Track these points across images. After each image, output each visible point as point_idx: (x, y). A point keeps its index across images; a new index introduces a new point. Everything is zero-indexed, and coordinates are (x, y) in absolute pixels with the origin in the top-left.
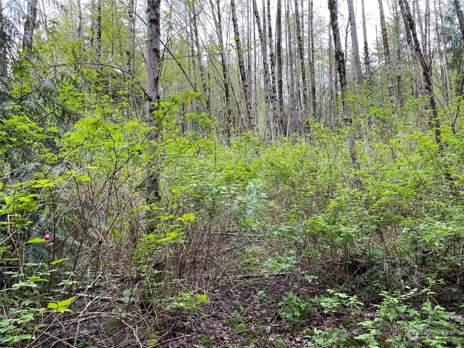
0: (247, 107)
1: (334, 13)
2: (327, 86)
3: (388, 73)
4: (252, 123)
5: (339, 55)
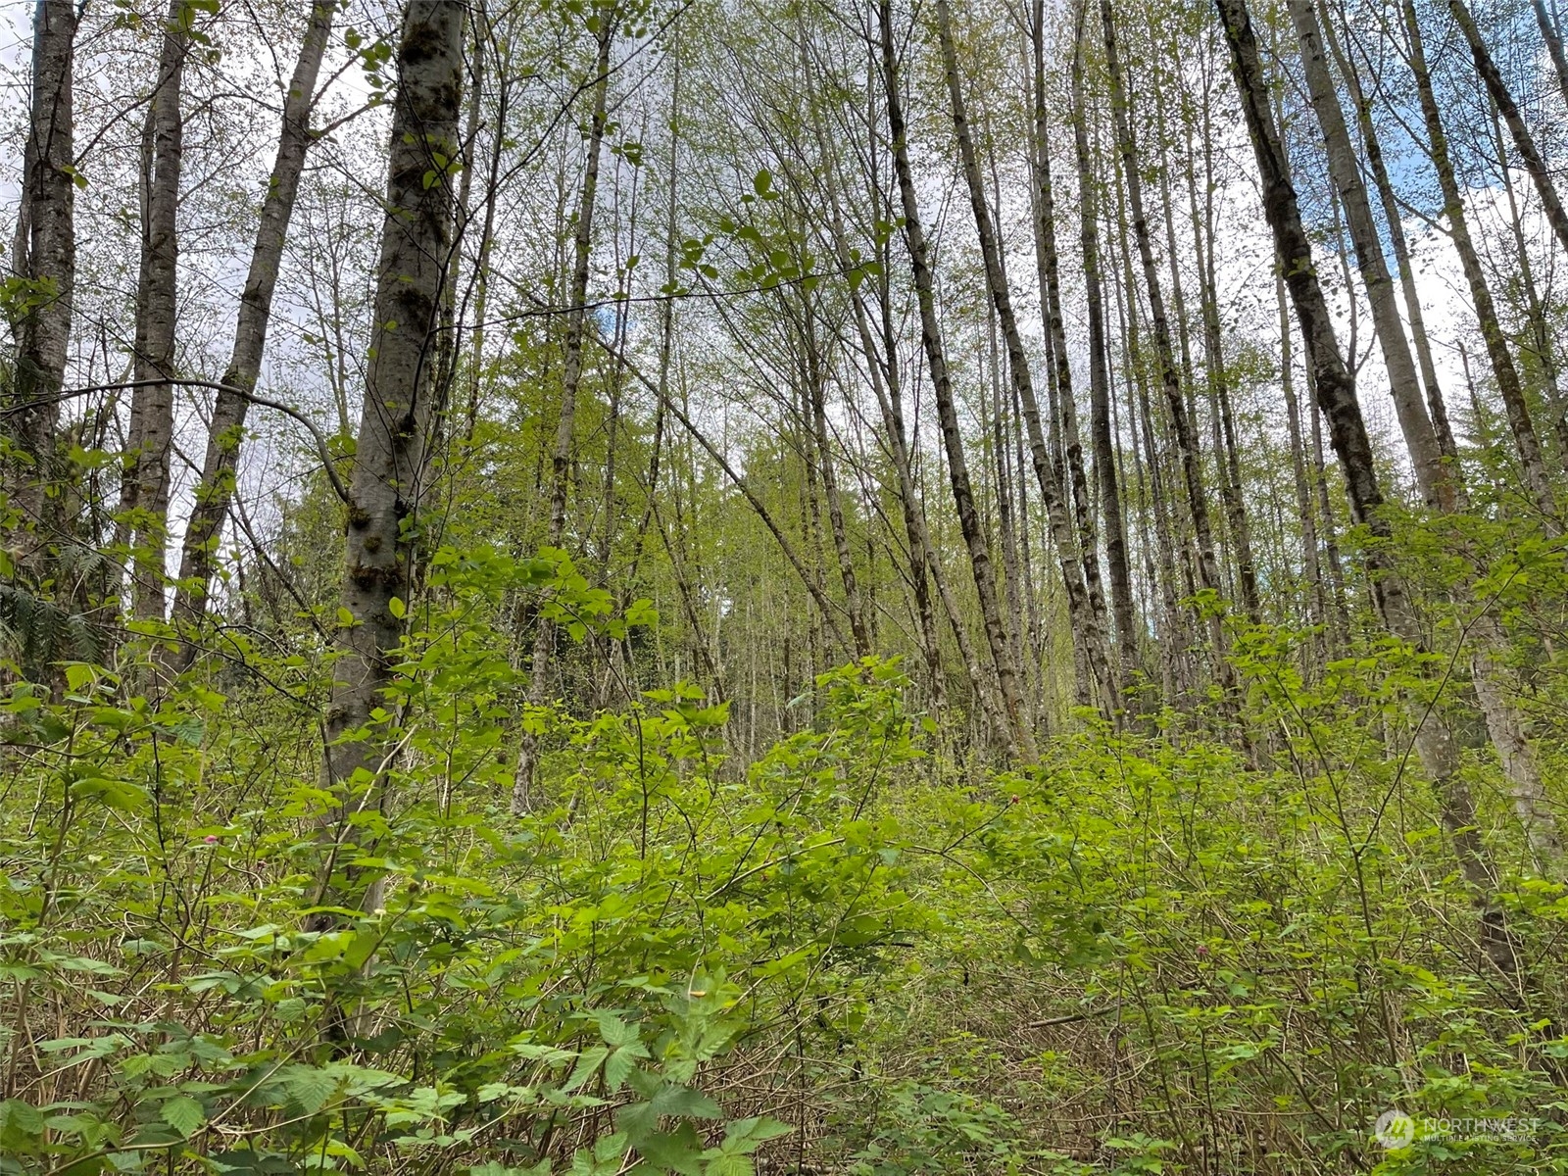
0: (989, 632)
1: (1291, 232)
4: (1010, 691)
5: (1332, 389)
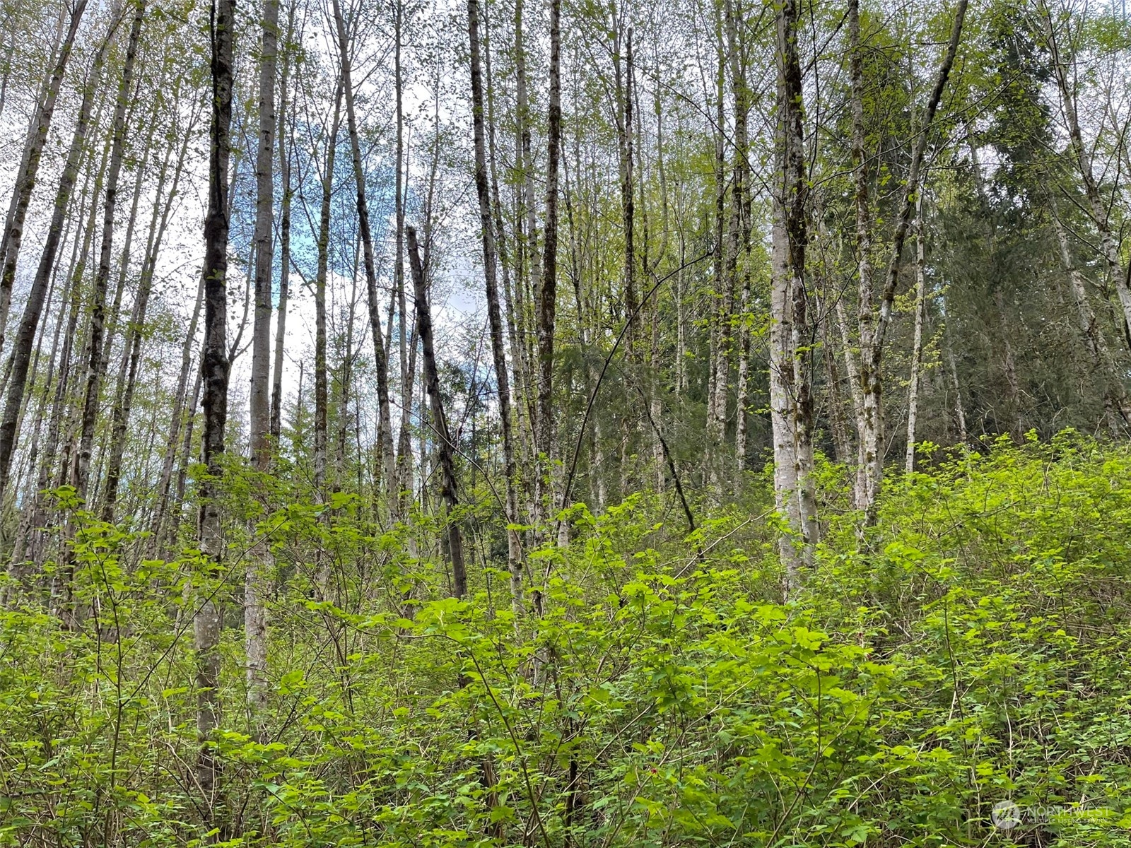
1: (218, 250)
2: (154, 480)
3: (319, 470)
5: (214, 365)
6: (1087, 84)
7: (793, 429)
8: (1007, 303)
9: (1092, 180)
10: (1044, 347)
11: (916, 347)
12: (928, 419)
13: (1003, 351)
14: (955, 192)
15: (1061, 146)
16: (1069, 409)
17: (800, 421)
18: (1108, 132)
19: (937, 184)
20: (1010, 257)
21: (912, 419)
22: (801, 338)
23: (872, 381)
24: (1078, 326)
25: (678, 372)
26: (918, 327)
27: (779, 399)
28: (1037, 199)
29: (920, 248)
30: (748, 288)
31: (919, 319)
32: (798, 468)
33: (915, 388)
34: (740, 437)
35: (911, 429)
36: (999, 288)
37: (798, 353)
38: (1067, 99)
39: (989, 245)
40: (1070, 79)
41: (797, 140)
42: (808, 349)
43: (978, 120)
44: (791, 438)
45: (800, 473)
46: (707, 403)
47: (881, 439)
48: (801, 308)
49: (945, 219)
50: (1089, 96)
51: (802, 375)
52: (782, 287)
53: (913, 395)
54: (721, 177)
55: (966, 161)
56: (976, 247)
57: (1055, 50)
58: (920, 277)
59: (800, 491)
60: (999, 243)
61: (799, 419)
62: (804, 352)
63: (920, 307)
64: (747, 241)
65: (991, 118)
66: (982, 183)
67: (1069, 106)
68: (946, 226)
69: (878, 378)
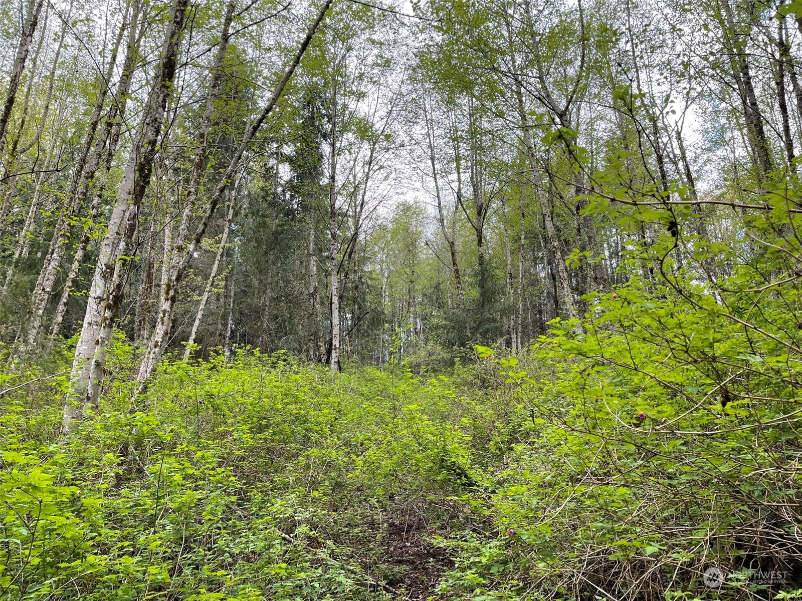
6: (346, 151)
7: (102, 313)
8: (274, 263)
9: (334, 208)
10: (287, 296)
11: (212, 275)
12: (209, 324)
13: (264, 292)
14: (261, 184)
15: (325, 181)
16: (291, 337)
17: (109, 309)
18: (350, 183)
19: (252, 175)
20: (282, 236)
21: (197, 323)
22: (126, 249)
23: (172, 293)
24: (307, 289)
25: (21, 242)
26: (217, 262)
27: (98, 287)
28: (305, 208)
29: (231, 211)
30: (100, 196)
31: (219, 257)
32: (97, 343)
33: (204, 302)
34: (61, 308)
35: (194, 329)
36: (272, 252)
37: (121, 259)
38: (333, 156)
39: (273, 224)
40: (338, 145)
41: (160, 110)
42: (128, 259)
43: (285, 146)
44: (99, 319)
45: (98, 347)
46: (40, 274)
47: (167, 334)
48: (132, 228)
49: (251, 198)
50: (346, 159)
51: (120, 276)
52: (123, 208)
53: (202, 307)
54: (100, 107)
55: (272, 168)
56: (264, 222)
57: (334, 125)
58: (226, 230)
59: (94, 360)
60: (278, 225)
61: (109, 307)
62: (125, 260)
63: (221, 250)
64: (108, 161)
65: (292, 148)
66: (278, 184)
67: (333, 160)
68: (250, 203)
69: (176, 291)
